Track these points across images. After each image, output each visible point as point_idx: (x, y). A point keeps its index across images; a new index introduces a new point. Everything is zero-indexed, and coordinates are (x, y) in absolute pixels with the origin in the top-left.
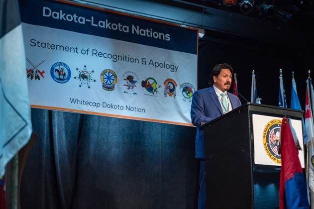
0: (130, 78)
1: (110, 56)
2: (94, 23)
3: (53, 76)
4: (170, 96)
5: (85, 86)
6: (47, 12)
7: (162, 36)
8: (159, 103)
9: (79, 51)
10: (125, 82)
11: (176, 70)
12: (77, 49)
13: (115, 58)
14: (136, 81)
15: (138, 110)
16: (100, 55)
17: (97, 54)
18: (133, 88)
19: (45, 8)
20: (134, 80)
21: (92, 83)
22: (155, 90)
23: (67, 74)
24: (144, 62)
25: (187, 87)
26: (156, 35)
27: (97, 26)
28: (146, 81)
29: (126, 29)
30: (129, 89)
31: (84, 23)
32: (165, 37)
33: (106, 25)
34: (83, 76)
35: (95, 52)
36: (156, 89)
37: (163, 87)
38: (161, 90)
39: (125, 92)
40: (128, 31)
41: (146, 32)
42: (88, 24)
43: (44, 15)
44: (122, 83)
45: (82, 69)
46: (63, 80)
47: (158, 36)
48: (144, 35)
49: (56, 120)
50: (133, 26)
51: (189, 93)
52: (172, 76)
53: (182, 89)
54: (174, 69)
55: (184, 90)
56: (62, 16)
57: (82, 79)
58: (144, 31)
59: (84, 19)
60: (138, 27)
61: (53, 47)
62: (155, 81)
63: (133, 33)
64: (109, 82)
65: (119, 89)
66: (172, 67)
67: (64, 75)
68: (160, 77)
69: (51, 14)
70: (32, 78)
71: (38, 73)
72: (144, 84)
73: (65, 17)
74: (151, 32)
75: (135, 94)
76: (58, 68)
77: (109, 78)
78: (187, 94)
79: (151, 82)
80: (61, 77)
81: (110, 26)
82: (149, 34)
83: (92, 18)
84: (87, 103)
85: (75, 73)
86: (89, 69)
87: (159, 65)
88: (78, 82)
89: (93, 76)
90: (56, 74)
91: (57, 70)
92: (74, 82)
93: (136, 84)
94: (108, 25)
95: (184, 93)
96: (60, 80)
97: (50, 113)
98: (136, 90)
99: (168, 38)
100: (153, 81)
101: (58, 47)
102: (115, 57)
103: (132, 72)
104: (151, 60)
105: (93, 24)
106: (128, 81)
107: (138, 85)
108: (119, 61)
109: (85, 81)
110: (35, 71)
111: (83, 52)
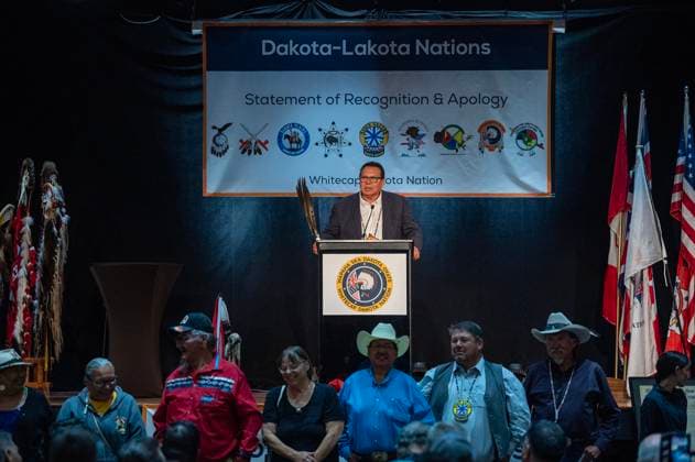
0: (413, 132)
1: (375, 101)
2: (347, 50)
3: (281, 147)
4: (491, 150)
5: (333, 156)
7: (474, 49)
8: (469, 165)
9: (322, 100)
10: (404, 139)
11: (504, 103)
12: (318, 97)
13: (384, 102)
14: (424, 135)
15: (429, 182)
16: (358, 101)
17: (353, 101)
18: (417, 147)
19: (264, 42)
20: (420, 133)
21: (345, 149)
22: (460, 145)
23: (303, 140)
24: (438, 100)
25: (525, 132)
26: (462, 49)
27: (351, 53)
28: (443, 131)
29: (404, 49)
30: (411, 148)
31: (329, 53)
32: (481, 50)
33: (368, 49)
34: (331, 140)
35: (349, 97)
36: (463, 142)
37: (477, 136)
38: (474, 143)
39: (403, 155)
40: (408, 52)
41: (443, 48)
42: (337, 53)
43: (264, 53)
44: (397, 142)
45: (327, 128)
46: (297, 150)
47: (468, 49)
48: (440, 52)
50: (418, 41)
51: (529, 141)
52: (495, 115)
53: (515, 135)
54: (500, 102)
55: (519, 137)
56: (293, 49)
57: (328, 145)
58: (440, 46)
59: (329, 46)
60: (427, 42)
61: (280, 101)
62: (461, 130)
63: (418, 53)
64: (374, 143)
65: (393, 153)
66: (495, 100)
67: (299, 142)
68: (469, 121)
69: (275, 49)
70: (249, 153)
71: (259, 144)
72: (439, 137)
73: (298, 49)
74: (453, 46)
75: (423, 155)
76: (288, 132)
77: (374, 136)
78: (526, 143)
79: (452, 131)
80: (294, 146)
81: (376, 49)
82: (449, 49)
83: (344, 42)
84: (338, 181)
85: (316, 137)
86: (340, 127)
87: (469, 100)
88: (322, 149)
89: (347, 137)
90: (286, 143)
91: (287, 137)
92: (315, 152)
93: (424, 140)
94: (371, 49)
95: (520, 142)
96: (293, 152)
98: (422, 150)
99: (486, 49)
100: (457, 130)
101: (288, 100)
102: (384, 100)
103: (417, 121)
104: (453, 95)
105: (345, 53)
106: (409, 136)
107: (428, 140)
108: (392, 106)
109: (334, 147)
110: (253, 142)
111: (330, 101)
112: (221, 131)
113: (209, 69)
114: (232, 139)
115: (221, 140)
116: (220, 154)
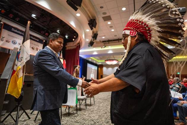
3: (12, 43)
6: (13, 29)
38: (35, 49)
42: (22, 34)
45: (19, 42)
47: (36, 40)
49: (10, 51)
52: (38, 47)
54: (38, 46)
58: (33, 38)
61: (13, 37)
68: (35, 47)
69: (14, 30)
71: (9, 41)
72: (32, 48)
73: (17, 31)
76: (14, 41)
85: (17, 43)
87: (36, 45)
88: (18, 45)
90: (13, 43)
96: (14, 44)
97: (9, 50)
101: (15, 37)
104: (34, 44)
107: (31, 48)
112: (3, 38)
113: (3, 28)
114: (5, 39)
115: (3, 39)
116: (2, 41)
